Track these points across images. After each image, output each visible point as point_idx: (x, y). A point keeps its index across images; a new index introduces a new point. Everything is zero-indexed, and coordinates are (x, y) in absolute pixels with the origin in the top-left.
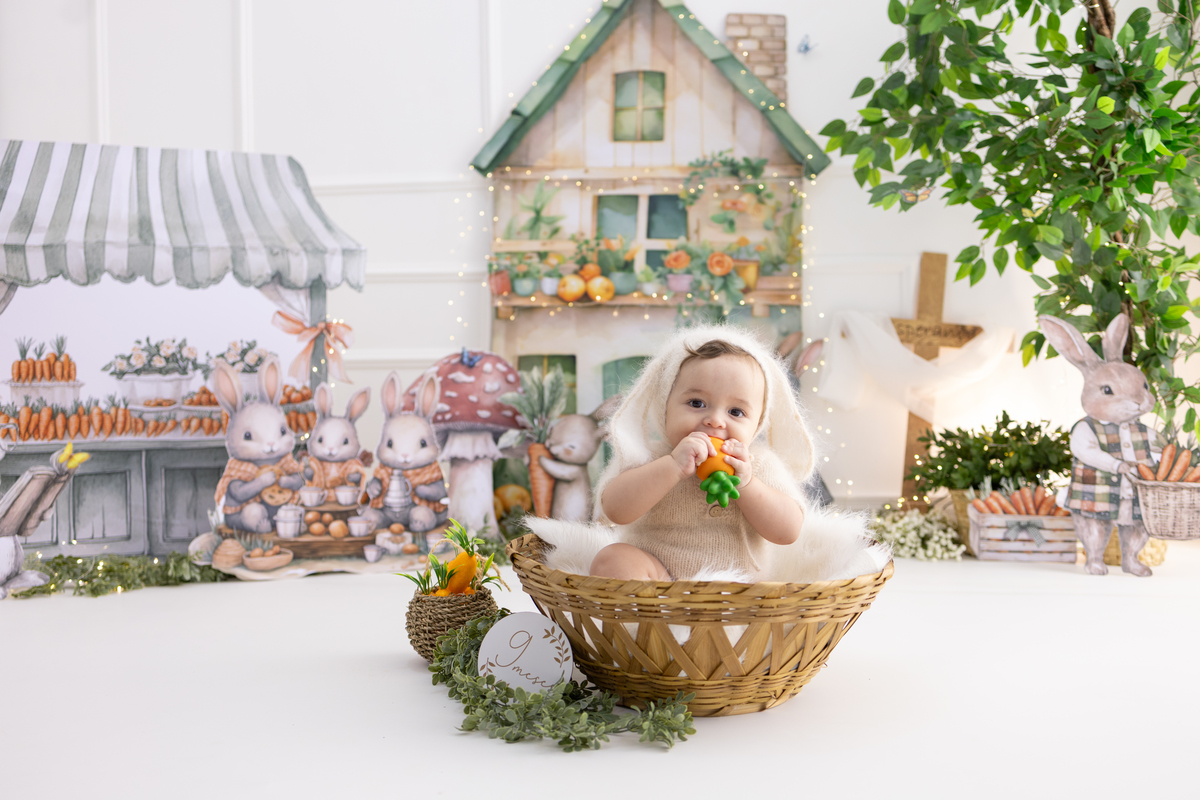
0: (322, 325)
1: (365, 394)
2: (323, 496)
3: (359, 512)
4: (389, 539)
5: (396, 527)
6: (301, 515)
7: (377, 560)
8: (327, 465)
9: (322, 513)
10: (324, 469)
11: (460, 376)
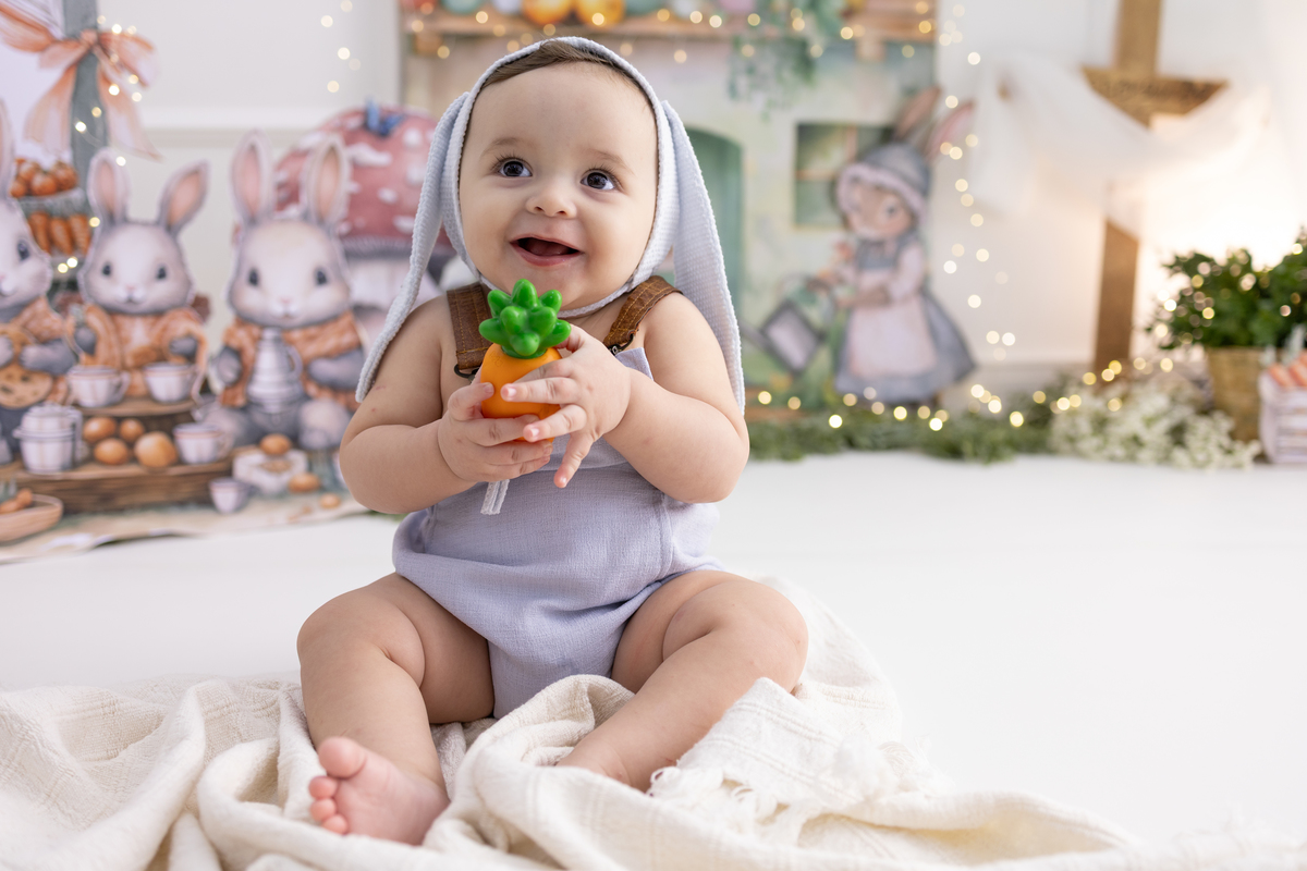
0: (90, 37)
1: (196, 175)
2: (119, 386)
3: (198, 415)
4: (262, 467)
5: (273, 442)
6: (74, 426)
7: (240, 508)
8: (125, 322)
9: (119, 420)
10: (118, 329)
11: (367, 154)
